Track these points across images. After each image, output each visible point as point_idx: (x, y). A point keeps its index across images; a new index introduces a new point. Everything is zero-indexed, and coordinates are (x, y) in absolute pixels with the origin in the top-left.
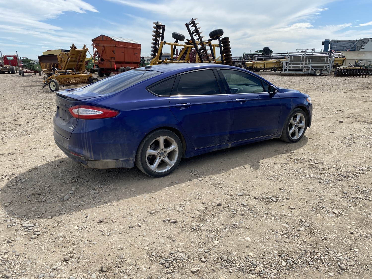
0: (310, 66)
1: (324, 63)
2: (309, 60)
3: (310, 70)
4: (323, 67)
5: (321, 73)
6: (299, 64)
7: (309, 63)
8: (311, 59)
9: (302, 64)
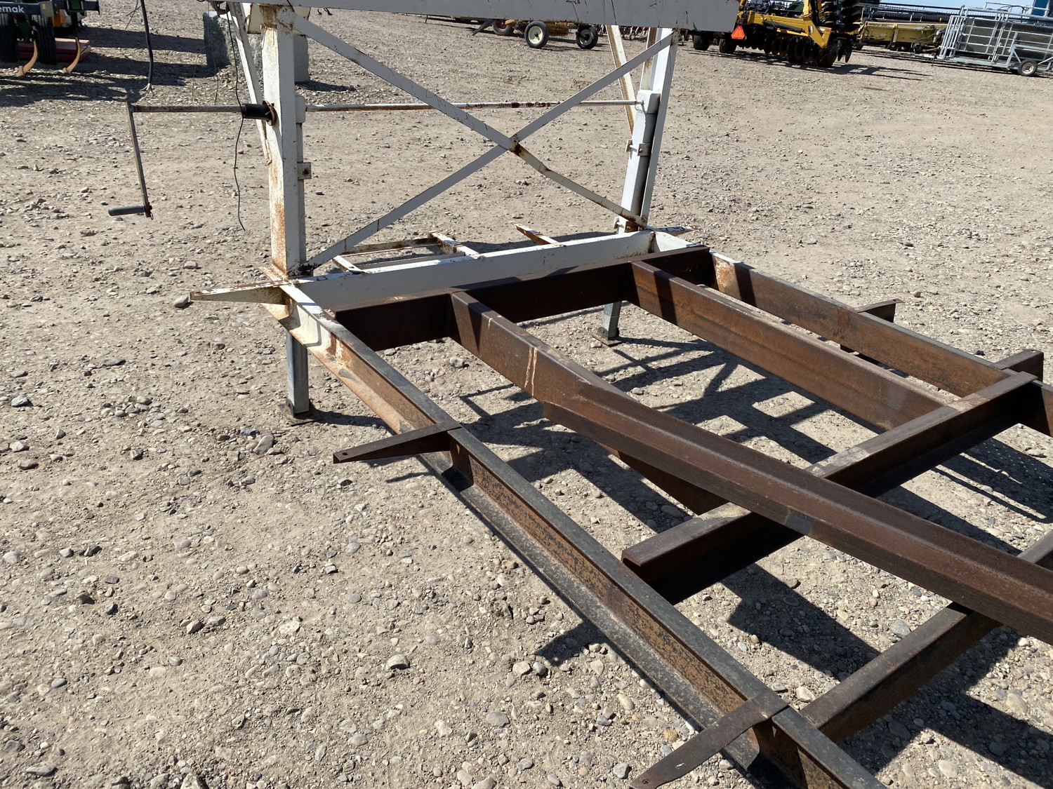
0: (1012, 49)
1: (1046, 47)
2: (1012, 34)
3: (1009, 59)
4: (1039, 56)
5: (1036, 70)
6: (986, 41)
7: (1010, 42)
8: (1016, 33)
9: (994, 42)
